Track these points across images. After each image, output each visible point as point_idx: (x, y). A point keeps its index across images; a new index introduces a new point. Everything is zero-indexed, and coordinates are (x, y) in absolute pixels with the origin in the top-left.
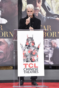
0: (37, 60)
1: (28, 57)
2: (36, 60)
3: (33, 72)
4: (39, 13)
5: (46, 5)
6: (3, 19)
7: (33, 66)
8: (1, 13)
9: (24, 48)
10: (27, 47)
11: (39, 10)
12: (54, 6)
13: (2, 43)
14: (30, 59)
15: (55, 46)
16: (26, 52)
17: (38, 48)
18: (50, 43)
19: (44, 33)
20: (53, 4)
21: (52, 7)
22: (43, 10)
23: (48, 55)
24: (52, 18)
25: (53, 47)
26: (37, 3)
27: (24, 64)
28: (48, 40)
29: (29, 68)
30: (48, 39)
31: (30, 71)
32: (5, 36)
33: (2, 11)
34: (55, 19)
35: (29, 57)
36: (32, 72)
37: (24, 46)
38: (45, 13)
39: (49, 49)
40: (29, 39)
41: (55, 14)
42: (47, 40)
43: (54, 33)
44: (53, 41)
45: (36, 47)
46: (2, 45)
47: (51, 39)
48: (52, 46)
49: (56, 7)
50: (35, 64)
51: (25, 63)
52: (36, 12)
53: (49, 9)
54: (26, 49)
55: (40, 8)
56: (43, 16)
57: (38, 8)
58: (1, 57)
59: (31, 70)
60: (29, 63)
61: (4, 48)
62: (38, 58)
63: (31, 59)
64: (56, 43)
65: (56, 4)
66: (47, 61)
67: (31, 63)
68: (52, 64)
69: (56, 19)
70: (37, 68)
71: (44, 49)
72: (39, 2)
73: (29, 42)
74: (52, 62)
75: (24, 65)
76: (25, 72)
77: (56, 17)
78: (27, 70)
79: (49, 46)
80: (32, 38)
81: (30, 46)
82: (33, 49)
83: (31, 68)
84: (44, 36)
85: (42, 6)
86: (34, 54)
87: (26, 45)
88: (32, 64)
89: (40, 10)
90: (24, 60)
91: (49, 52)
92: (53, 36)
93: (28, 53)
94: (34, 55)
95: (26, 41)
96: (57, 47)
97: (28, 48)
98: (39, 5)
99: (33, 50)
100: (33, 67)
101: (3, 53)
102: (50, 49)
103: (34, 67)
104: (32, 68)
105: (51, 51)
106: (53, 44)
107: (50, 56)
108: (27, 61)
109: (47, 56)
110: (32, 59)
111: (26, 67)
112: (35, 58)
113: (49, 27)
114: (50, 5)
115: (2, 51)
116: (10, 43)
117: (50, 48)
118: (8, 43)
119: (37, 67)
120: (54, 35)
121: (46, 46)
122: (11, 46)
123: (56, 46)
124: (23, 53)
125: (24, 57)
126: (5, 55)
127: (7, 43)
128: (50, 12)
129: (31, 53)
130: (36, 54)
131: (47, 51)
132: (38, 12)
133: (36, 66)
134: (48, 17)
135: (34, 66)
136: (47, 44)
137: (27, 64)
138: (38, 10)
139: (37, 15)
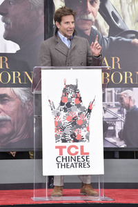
0: (88, 137)
1: (66, 131)
2: (84, 137)
3: (78, 165)
4: (92, 28)
5: (110, 9)
6: (10, 41)
7: (77, 150)
8: (6, 28)
9: (58, 109)
10: (64, 108)
11: (94, 20)
12: (129, 11)
13: (8, 97)
14: (71, 136)
16: (62, 120)
17: (89, 111)
18: (119, 98)
19: (105, 76)
20: (126, 6)
21: (123, 13)
22: (102, 21)
23: (114, 126)
24: (123, 39)
25: (126, 107)
26: (89, 4)
27: (57, 147)
28: (114, 92)
29: (68, 155)
30: (113, 89)
31: (70, 163)
32: (14, 82)
33: (7, 24)
34: (129, 42)
35: (68, 131)
36: (74, 165)
37: (57, 104)
38: (106, 27)
39: (115, 111)
40: (70, 90)
41: (130, 29)
42: (111, 92)
43: (128, 75)
44: (126, 94)
45: (84, 108)
46: (8, 103)
47: (120, 89)
48: (122, 104)
49: (133, 15)
50: (82, 147)
51: (60, 144)
52: (87, 26)
53: (117, 19)
54: (62, 112)
55: (95, 17)
56: (103, 34)
57: (90, 16)
58: (6, 130)
59: (73, 161)
60: (67, 144)
62: (89, 134)
63: (73, 136)
64: (132, 98)
65: (132, 6)
66: (111, 140)
67: (72, 144)
68: (123, 146)
69: (133, 41)
70: (86, 155)
71: (105, 111)
72: (92, 3)
73: (69, 96)
74: (123, 142)
75: (58, 150)
76: (60, 165)
78: (64, 160)
79: (117, 106)
80: (76, 87)
81: (71, 106)
82: (77, 112)
83: (73, 157)
84: (105, 80)
85: (99, 11)
86: (80, 125)
87: (62, 104)
88: (76, 148)
89: (96, 21)
90: (57, 137)
91: (115, 119)
92: (126, 82)
93: (66, 121)
94: (80, 127)
95: (61, 94)
96: (135, 106)
97: (65, 110)
98: (94, 9)
99: (77, 114)
100: (77, 153)
101: (10, 120)
102: (119, 111)
103: (79, 154)
104: (76, 156)
105: (120, 115)
106: (126, 100)
107: (119, 127)
108: (64, 141)
109: (111, 128)
110: (74, 134)
111: (61, 153)
112: (83, 133)
113: (116, 60)
114: (119, 8)
115: (8, 117)
116: (26, 98)
117: (119, 108)
118: (23, 98)
119: (88, 153)
120: (129, 80)
121: (109, 106)
122: (29, 105)
123: (132, 105)
124: (55, 121)
125: (57, 130)
127: (18, 97)
128: (119, 25)
129: (74, 122)
130: (84, 124)
131: (112, 116)
132: (89, 25)
133: (85, 151)
134: (114, 38)
135: (79, 150)
136: (112, 101)
137: (65, 147)
138: (91, 20)
139: (88, 33)
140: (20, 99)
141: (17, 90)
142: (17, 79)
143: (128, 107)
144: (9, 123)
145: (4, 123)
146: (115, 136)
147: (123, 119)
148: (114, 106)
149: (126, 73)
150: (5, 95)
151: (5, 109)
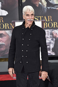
4: (39, 4)
6: (3, 10)
13: (4, 35)
15: (56, 37)
23: (50, 46)
25: (54, 38)
28: (49, 31)
33: (2, 3)
38: (45, 3)
39: (50, 39)
42: (48, 31)
44: (55, 32)
47: (52, 30)
48: (53, 37)
58: (3, 49)
61: (5, 40)
64: (57, 34)
68: (54, 55)
74: (54, 53)
77: (57, 7)
92: (54, 27)
101: (5, 45)
102: (52, 39)
105: (52, 41)
106: (55, 35)
107: (52, 46)
109: (48, 47)
113: (50, 17)
115: (4, 43)
117: (52, 38)
118: (10, 35)
121: (47, 37)
126: (6, 47)
127: (8, 35)
128: (51, 2)
131: (49, 42)
132: (38, 2)
134: (49, 8)
136: (48, 35)
139: (37, 6)
140: (9, 35)
141: (7, 32)
142: (7, 27)
143: (55, 38)
144: (4, 46)
145: (2, 46)
146: (50, 50)
147: (54, 43)
148: (50, 37)
149: (54, 23)
150: (2, 34)
151: (2, 40)
